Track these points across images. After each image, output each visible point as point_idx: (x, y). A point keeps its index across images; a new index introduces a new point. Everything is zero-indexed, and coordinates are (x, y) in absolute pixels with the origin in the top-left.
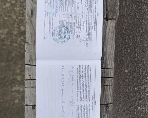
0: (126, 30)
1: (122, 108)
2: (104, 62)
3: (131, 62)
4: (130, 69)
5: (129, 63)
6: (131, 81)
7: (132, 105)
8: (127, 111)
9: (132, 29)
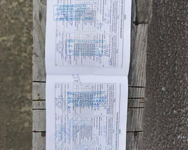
0: (164, 35)
1: (157, 136)
2: (132, 78)
3: (169, 78)
4: (168, 87)
5: (167, 79)
6: (169, 102)
7: (170, 133)
8: (164, 141)
9: (171, 34)
